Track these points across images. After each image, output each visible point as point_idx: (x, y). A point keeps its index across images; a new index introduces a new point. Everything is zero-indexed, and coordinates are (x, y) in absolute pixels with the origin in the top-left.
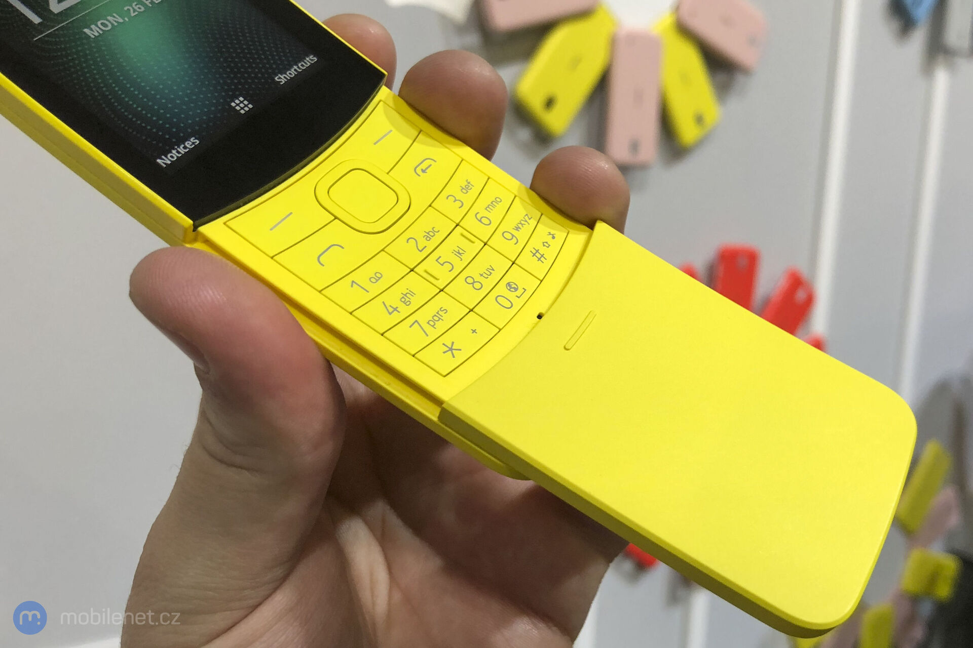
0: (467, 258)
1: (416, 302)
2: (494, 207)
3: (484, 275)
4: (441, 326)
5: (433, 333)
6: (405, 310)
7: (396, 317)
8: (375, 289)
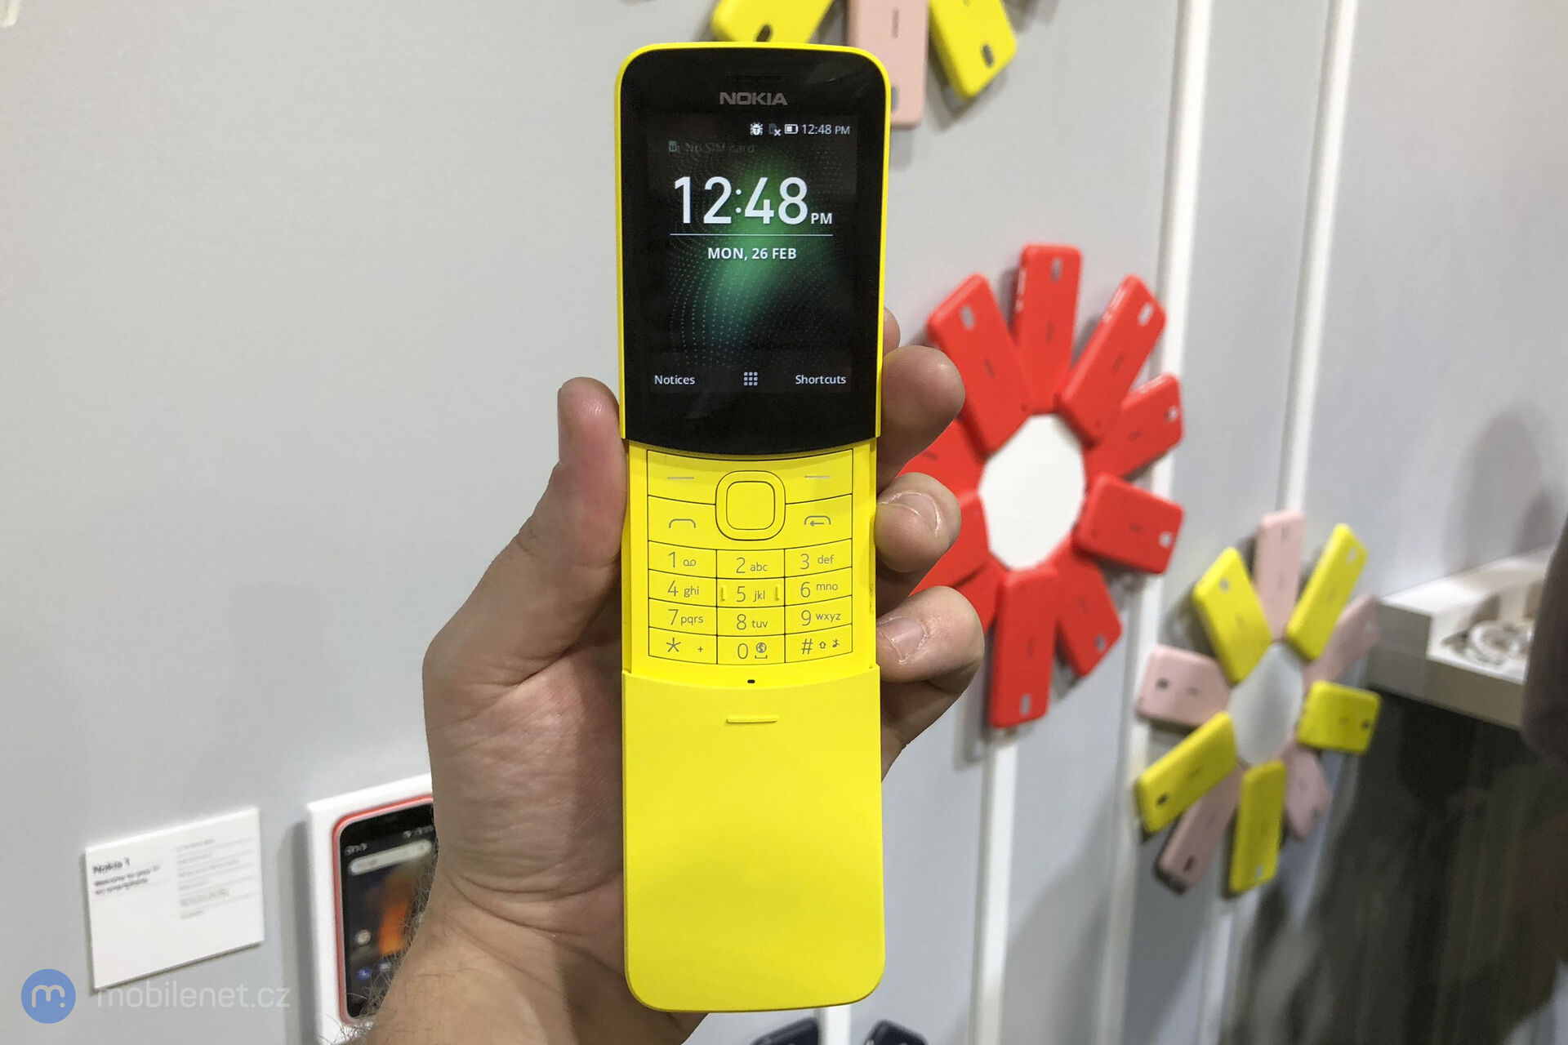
0: (760, 603)
1: (692, 599)
2: (825, 589)
3: (755, 625)
4: (687, 627)
5: (677, 626)
6: (680, 597)
7: (670, 597)
8: (680, 568)
